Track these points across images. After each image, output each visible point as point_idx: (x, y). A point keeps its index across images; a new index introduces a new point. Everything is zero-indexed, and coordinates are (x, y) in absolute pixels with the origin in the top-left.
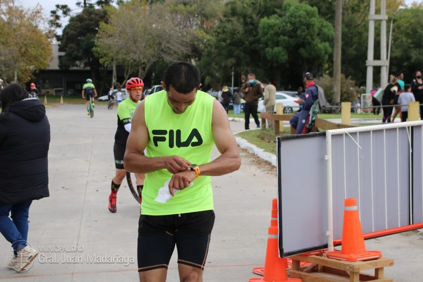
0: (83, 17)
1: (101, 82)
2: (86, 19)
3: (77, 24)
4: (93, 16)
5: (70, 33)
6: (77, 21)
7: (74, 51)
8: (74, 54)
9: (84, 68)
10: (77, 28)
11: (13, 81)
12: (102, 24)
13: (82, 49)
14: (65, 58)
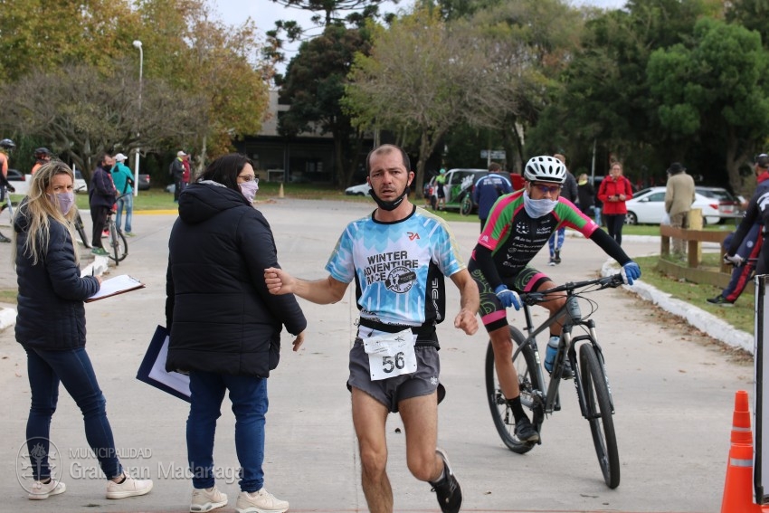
0: (325, 42)
1: (351, 161)
2: (329, 47)
3: (312, 55)
4: (342, 41)
5: (299, 71)
6: (313, 50)
7: (304, 104)
8: (306, 108)
9: (322, 134)
10: (312, 61)
11: (200, 153)
12: (359, 56)
13: (320, 99)
14: (289, 115)
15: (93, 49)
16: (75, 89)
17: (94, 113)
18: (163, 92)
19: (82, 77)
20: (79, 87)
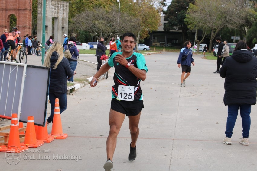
3: (176, 4)
5: (171, 10)
6: (176, 2)
7: (173, 20)
8: (173, 22)
9: (178, 30)
10: (176, 6)
11: (137, 37)
12: (191, 4)
13: (178, 19)
14: (167, 24)
15: (104, 3)
16: (98, 16)
17: (104, 24)
18: (126, 17)
19: (100, 12)
20: (100, 15)
